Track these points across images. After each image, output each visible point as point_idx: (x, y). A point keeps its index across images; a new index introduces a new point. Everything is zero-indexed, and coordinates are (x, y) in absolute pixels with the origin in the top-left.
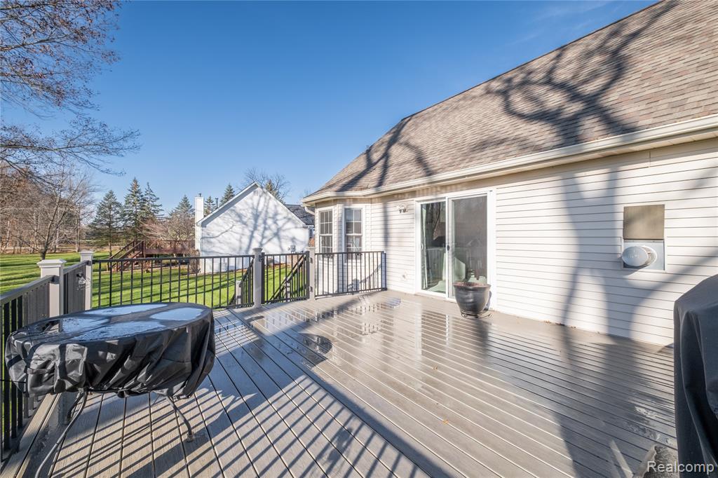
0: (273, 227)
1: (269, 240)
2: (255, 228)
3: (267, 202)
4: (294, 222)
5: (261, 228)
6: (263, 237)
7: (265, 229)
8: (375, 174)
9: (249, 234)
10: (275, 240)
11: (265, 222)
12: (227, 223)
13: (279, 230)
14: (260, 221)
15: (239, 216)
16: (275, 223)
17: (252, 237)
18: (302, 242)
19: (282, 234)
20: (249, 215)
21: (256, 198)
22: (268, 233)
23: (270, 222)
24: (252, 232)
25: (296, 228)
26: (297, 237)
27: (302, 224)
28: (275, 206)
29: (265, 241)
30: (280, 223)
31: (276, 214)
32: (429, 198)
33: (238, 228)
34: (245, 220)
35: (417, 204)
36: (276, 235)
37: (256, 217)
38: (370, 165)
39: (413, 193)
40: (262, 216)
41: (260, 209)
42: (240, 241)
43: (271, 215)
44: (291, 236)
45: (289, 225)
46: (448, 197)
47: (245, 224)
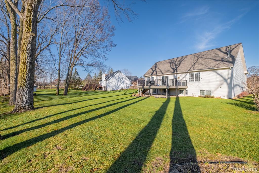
0: (122, 81)
1: (122, 84)
2: (119, 81)
3: (121, 75)
4: (127, 79)
5: (120, 81)
6: (120, 83)
7: (121, 81)
8: (155, 73)
9: (117, 82)
10: (123, 83)
11: (121, 80)
12: (113, 79)
13: (123, 81)
14: (120, 79)
15: (115, 78)
16: (123, 80)
17: (118, 83)
18: (128, 84)
19: (124, 82)
20: (118, 78)
21: (119, 74)
22: (121, 82)
23: (122, 79)
24: (118, 82)
25: (127, 81)
26: (127, 83)
27: (129, 80)
28: (123, 76)
29: (121, 84)
30: (124, 80)
31: (123, 78)
32: (162, 76)
33: (115, 81)
34: (117, 79)
35: (161, 76)
36: (123, 82)
37: (119, 78)
38: (153, 71)
39: (161, 75)
40: (120, 78)
41: (120, 76)
42: (116, 83)
43: (122, 78)
44: (126, 83)
45: (126, 80)
46: (165, 76)
47: (117, 80)
